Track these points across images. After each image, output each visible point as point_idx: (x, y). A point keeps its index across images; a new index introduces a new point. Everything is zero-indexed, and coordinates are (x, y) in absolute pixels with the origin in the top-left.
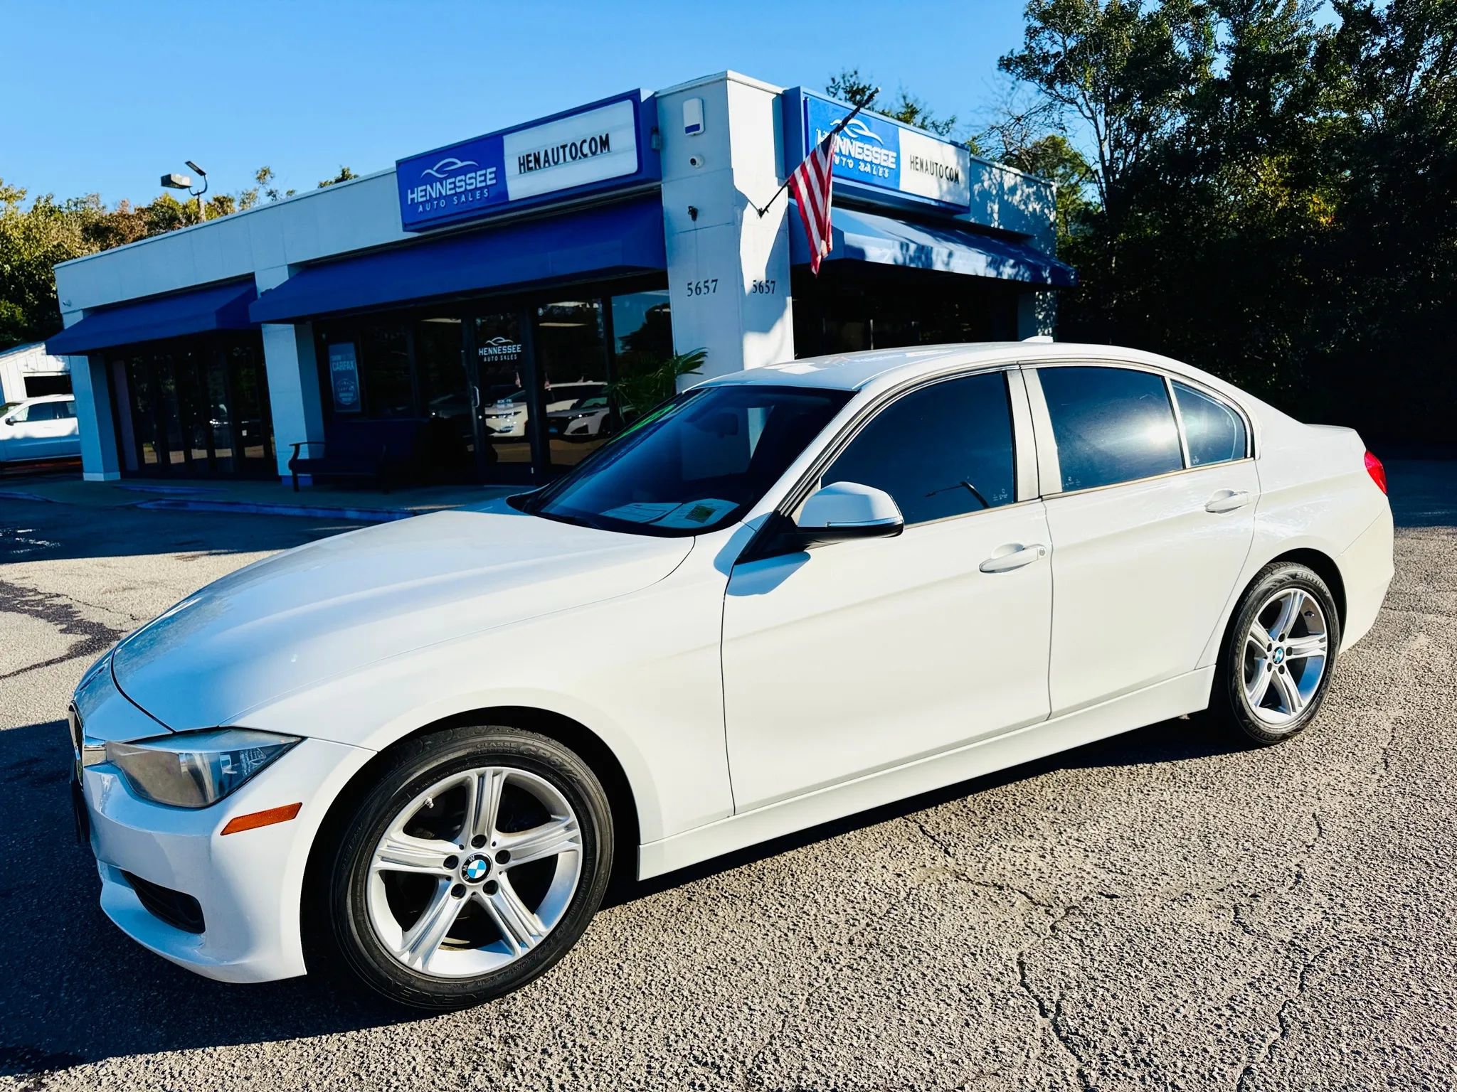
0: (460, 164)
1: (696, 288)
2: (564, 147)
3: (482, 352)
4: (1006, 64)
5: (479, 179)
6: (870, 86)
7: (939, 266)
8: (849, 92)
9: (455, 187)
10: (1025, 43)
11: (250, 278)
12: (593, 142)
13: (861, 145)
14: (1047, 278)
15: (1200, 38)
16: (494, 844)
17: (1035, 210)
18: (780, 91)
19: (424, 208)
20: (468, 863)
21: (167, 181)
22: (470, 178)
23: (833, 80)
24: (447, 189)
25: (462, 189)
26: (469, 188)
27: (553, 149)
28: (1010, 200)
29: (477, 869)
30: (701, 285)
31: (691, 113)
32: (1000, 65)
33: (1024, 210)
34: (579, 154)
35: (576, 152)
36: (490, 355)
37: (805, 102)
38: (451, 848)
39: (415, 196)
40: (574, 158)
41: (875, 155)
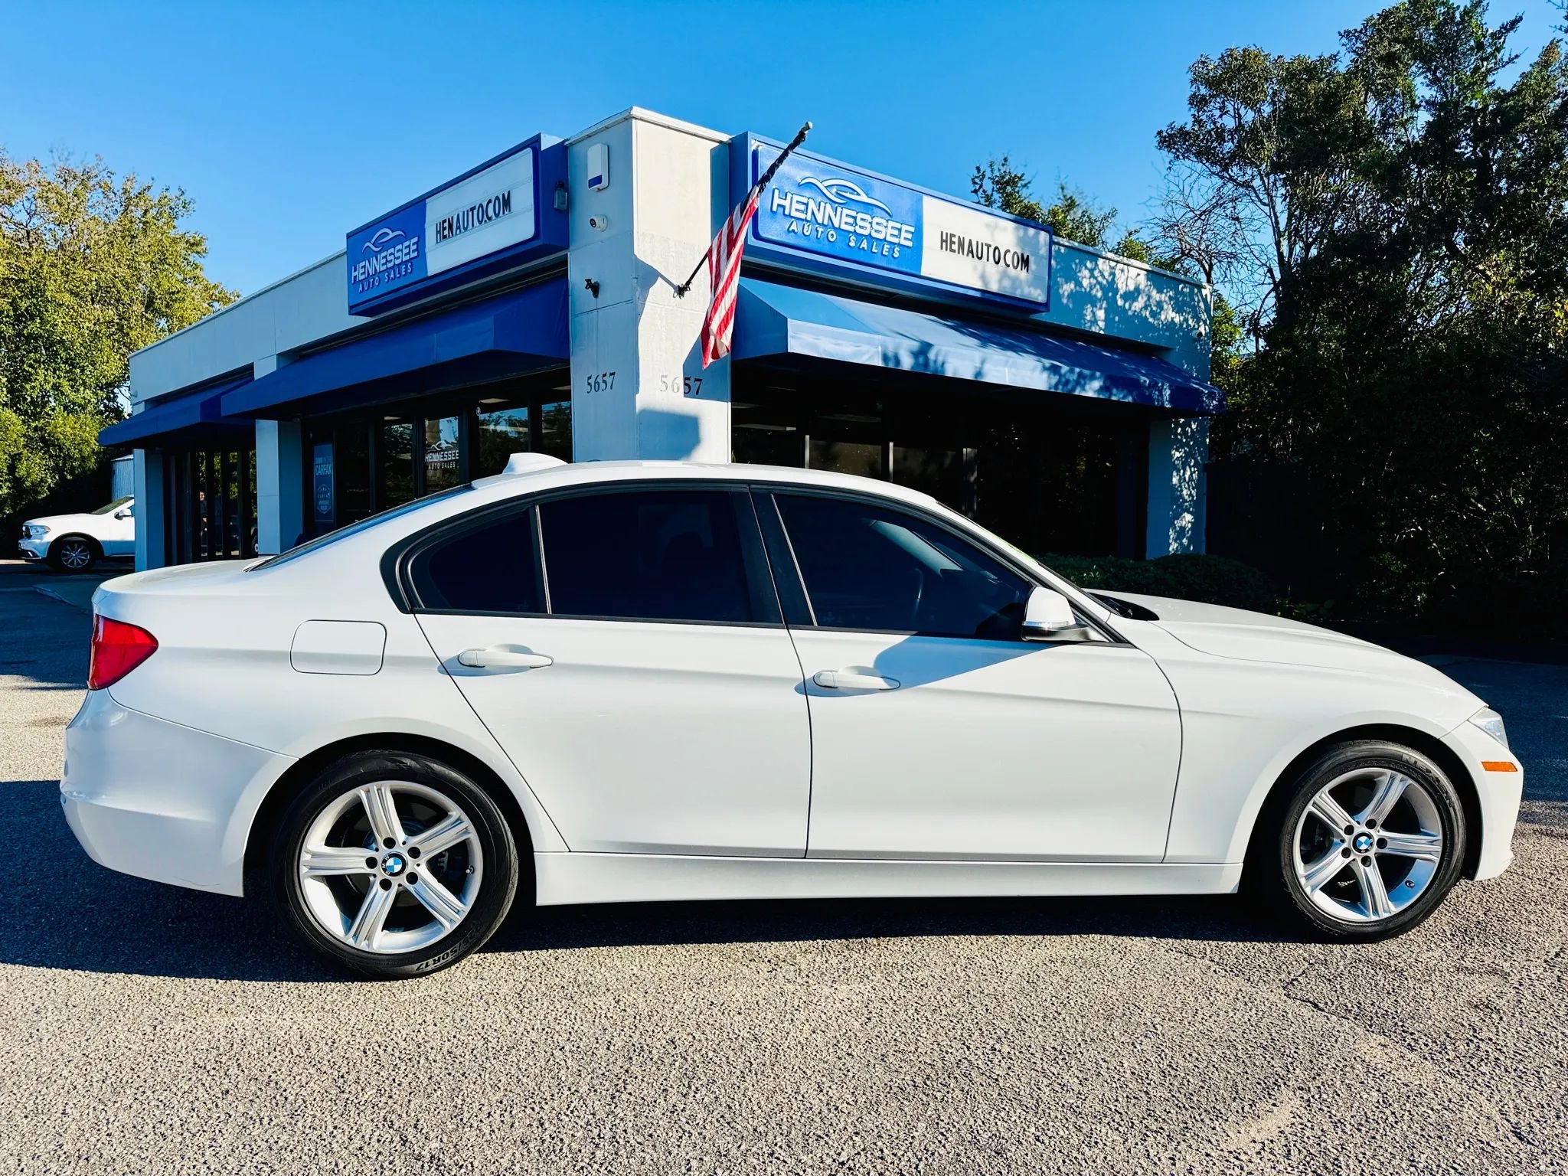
0: (392, 235)
1: (595, 383)
2: (472, 209)
3: (428, 458)
5: (406, 251)
6: (1025, 176)
8: (998, 183)
9: (387, 261)
10: (1194, 115)
11: (250, 368)
12: (497, 202)
13: (854, 212)
17: (1171, 319)
18: (721, 138)
19: (363, 287)
22: (398, 251)
23: (978, 169)
25: (391, 265)
26: (397, 262)
27: (464, 213)
28: (1127, 307)
30: (600, 380)
31: (594, 161)
32: (1160, 142)
34: (485, 218)
35: (481, 214)
36: (432, 462)
37: (755, 153)
39: (356, 273)
40: (480, 222)
41: (876, 227)
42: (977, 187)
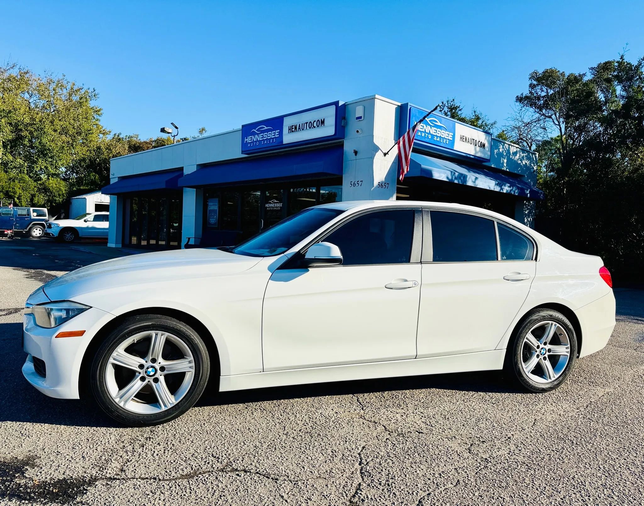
0: (266, 128)
1: (354, 184)
2: (306, 123)
3: (267, 205)
4: (520, 99)
5: (272, 134)
6: (460, 106)
7: (470, 183)
8: (450, 108)
9: (263, 137)
10: (529, 91)
11: (181, 169)
12: (318, 122)
13: (436, 129)
14: (527, 194)
15: (609, 92)
16: (160, 363)
17: (526, 163)
18: (400, 104)
19: (250, 145)
20: (148, 368)
21: (163, 130)
22: (269, 134)
23: (443, 103)
24: (259, 138)
25: (266, 138)
26: (268, 138)
27: (302, 124)
28: (513, 158)
29: (151, 371)
30: (356, 183)
31: (359, 111)
32: (517, 100)
33: (520, 163)
34: (312, 126)
35: (311, 125)
36: (270, 207)
37: (410, 109)
38: (142, 361)
39: (247, 140)
40: (310, 128)
41: (442, 134)
42: (442, 109)
